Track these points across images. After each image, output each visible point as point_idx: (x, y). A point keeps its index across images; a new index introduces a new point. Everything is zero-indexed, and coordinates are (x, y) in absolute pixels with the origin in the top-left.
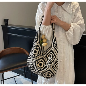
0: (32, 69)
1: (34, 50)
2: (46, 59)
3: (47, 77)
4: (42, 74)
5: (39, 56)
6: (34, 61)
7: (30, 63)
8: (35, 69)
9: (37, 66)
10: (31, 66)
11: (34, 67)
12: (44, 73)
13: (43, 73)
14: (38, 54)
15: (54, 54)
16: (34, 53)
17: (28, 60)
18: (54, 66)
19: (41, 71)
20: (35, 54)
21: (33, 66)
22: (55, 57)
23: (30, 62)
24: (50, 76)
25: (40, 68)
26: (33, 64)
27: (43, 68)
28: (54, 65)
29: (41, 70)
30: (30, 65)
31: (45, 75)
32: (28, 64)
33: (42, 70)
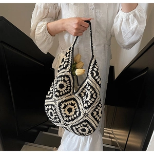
0: (53, 117)
1: (59, 83)
2: (81, 100)
3: (81, 134)
4: (71, 127)
5: (67, 95)
6: (57, 104)
7: (50, 107)
8: (58, 118)
9: (63, 113)
10: (51, 113)
11: (57, 115)
12: (76, 125)
13: (74, 126)
14: (66, 91)
15: (94, 89)
16: (58, 89)
17: (46, 101)
18: (95, 113)
19: (69, 123)
20: (61, 90)
21: (56, 113)
22: (96, 96)
23: (50, 105)
24: (87, 132)
25: (68, 117)
26: (55, 110)
27: (74, 117)
28: (95, 110)
29: (70, 121)
30: (50, 111)
31: (77, 129)
32: (46, 109)
33: (72, 120)
